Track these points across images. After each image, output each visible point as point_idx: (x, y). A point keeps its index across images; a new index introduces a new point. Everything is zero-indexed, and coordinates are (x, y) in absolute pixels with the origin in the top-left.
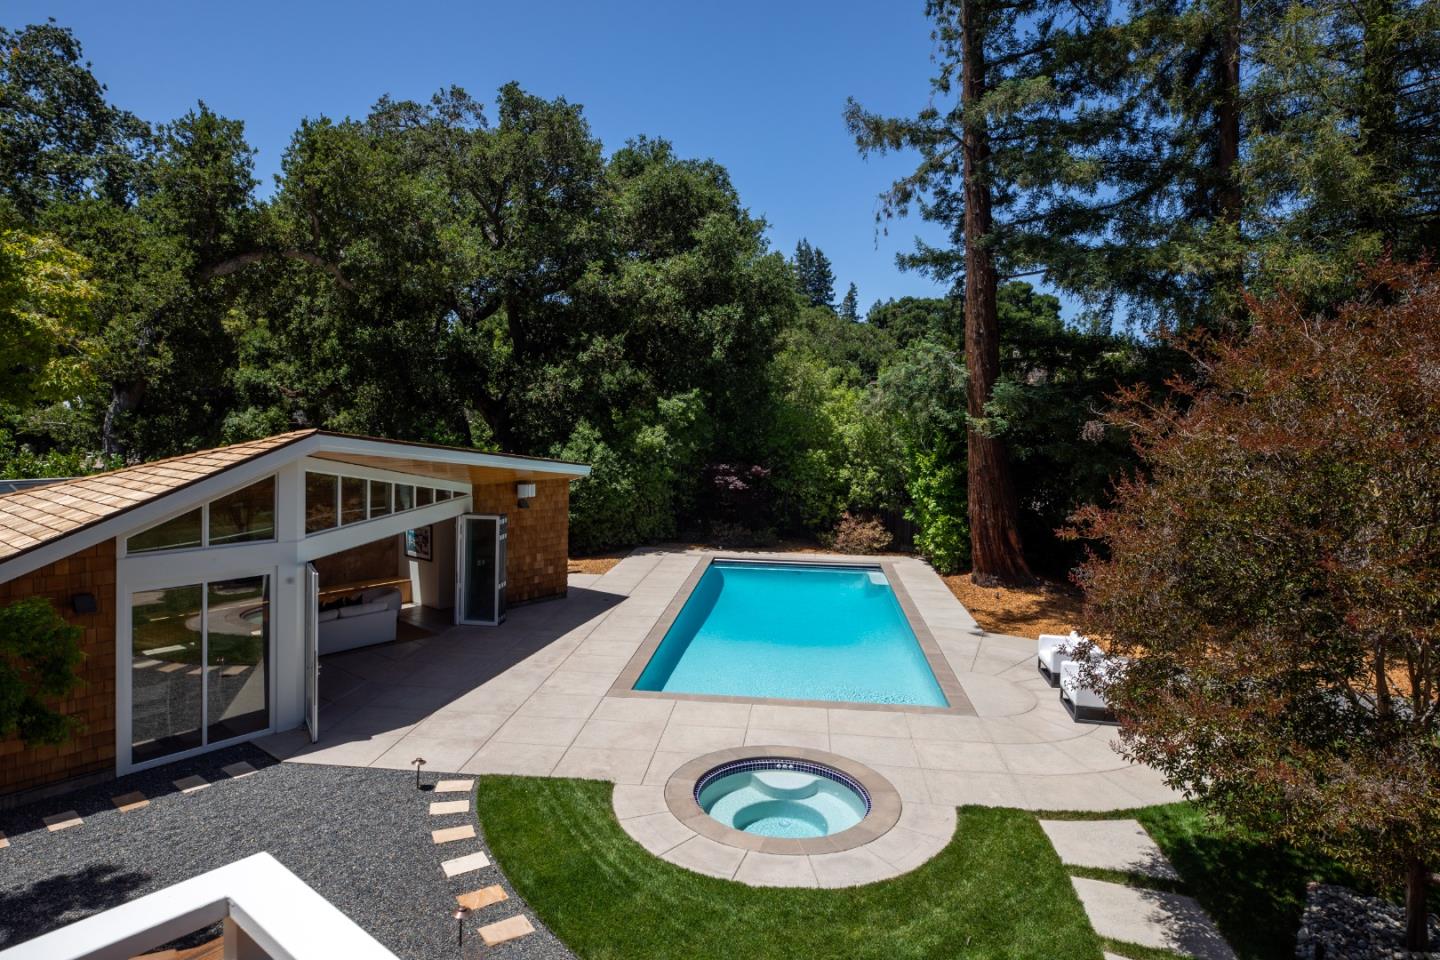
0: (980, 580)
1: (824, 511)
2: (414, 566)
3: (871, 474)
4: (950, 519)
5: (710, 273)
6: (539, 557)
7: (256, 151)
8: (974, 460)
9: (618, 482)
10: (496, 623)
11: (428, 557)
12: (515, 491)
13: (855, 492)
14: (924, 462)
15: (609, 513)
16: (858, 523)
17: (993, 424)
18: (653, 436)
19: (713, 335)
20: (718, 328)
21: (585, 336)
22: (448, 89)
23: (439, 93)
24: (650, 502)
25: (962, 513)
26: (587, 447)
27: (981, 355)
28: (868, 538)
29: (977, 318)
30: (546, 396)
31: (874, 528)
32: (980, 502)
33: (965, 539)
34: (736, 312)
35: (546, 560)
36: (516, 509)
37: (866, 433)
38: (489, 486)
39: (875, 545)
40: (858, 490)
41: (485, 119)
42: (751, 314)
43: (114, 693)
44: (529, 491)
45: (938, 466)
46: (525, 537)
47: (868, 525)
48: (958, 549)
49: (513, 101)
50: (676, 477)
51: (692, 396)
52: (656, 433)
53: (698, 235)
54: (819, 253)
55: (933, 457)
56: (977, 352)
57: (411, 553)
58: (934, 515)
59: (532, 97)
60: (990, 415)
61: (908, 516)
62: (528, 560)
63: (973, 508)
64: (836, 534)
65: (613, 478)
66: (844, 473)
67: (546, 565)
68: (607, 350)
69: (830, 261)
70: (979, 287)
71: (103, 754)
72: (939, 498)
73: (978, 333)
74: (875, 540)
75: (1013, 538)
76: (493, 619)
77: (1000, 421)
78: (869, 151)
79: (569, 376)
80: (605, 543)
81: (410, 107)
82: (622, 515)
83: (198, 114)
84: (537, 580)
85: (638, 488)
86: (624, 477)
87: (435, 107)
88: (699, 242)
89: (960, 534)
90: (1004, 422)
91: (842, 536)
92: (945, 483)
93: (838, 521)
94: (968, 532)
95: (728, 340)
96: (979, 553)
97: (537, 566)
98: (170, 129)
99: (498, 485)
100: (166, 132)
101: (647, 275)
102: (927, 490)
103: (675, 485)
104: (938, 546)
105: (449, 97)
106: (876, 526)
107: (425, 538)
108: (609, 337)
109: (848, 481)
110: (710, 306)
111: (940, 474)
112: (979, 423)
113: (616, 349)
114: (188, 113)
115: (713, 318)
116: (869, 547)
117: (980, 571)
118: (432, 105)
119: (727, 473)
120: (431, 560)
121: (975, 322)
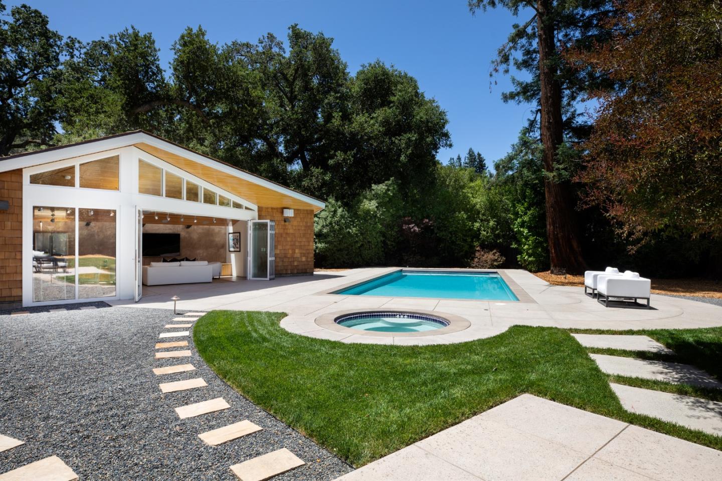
0: (555, 272)
1: (466, 248)
2: (233, 256)
3: (491, 223)
4: (536, 239)
5: (400, 117)
6: (297, 251)
7: (159, 50)
8: (549, 199)
9: (350, 229)
10: (268, 279)
11: (238, 250)
12: (282, 213)
13: (484, 236)
14: (520, 209)
15: (346, 245)
16: (485, 253)
17: (560, 175)
18: (370, 205)
19: (400, 150)
20: (404, 146)
21: (332, 152)
22: (266, 35)
23: (262, 38)
24: (369, 242)
25: (544, 235)
26: (333, 209)
27: (551, 135)
28: (491, 259)
29: (548, 114)
30: (312, 184)
31: (494, 254)
32: (554, 223)
33: (546, 250)
34: (413, 136)
35: (301, 253)
36: (283, 223)
37: (488, 200)
38: (267, 208)
39: (495, 263)
40: (485, 233)
41: (284, 49)
42: (422, 138)
43: (21, 259)
44: (289, 213)
45: (528, 209)
46: (289, 239)
47: (491, 253)
48: (542, 256)
49: (297, 36)
50: (384, 229)
51: (390, 182)
52: (372, 204)
53: (392, 98)
54: (479, 155)
55: (526, 204)
56: (548, 134)
57: (232, 249)
58: (527, 238)
59: (305, 31)
60: (558, 169)
61: (514, 246)
62: (290, 252)
63: (549, 228)
64: (473, 259)
65: (348, 227)
66: (477, 225)
67: (301, 257)
68: (344, 159)
69: (485, 158)
70: (549, 95)
71: (15, 292)
72: (530, 229)
73: (549, 122)
74: (496, 260)
75: (575, 244)
76: (266, 277)
77: (563, 172)
78: (476, 10)
79: (324, 174)
80: (344, 262)
81: (248, 45)
82: (353, 248)
83: (130, 31)
84: (296, 264)
85: (362, 234)
86: (354, 227)
87: (260, 45)
88: (393, 102)
89: (543, 248)
90: (567, 173)
91: (476, 260)
92: (533, 217)
93: (474, 252)
94: (548, 246)
95: (410, 151)
96: (554, 255)
97: (295, 256)
98: (116, 37)
99: (272, 209)
100: (114, 38)
101: (366, 122)
102: (522, 225)
103: (383, 234)
104: (530, 256)
105: (267, 40)
106: (496, 253)
107: (237, 240)
108: (346, 153)
109: (479, 230)
110: (400, 135)
111: (529, 213)
112: (551, 175)
113: (349, 159)
114: (125, 29)
115: (401, 141)
116: (492, 264)
117: (555, 266)
118: (258, 44)
119: (409, 223)
120: (240, 251)
121: (546, 116)
